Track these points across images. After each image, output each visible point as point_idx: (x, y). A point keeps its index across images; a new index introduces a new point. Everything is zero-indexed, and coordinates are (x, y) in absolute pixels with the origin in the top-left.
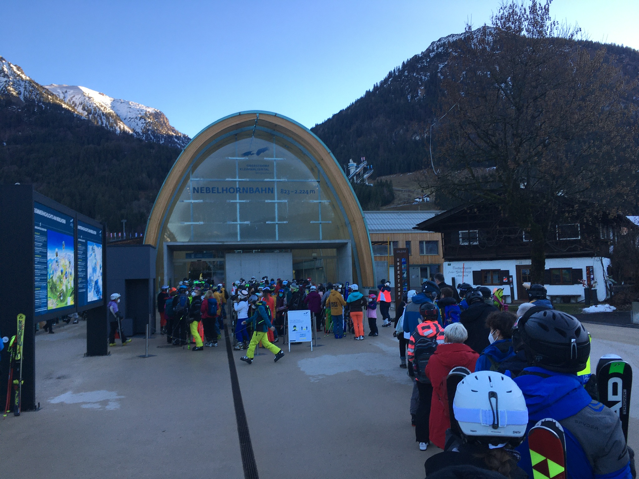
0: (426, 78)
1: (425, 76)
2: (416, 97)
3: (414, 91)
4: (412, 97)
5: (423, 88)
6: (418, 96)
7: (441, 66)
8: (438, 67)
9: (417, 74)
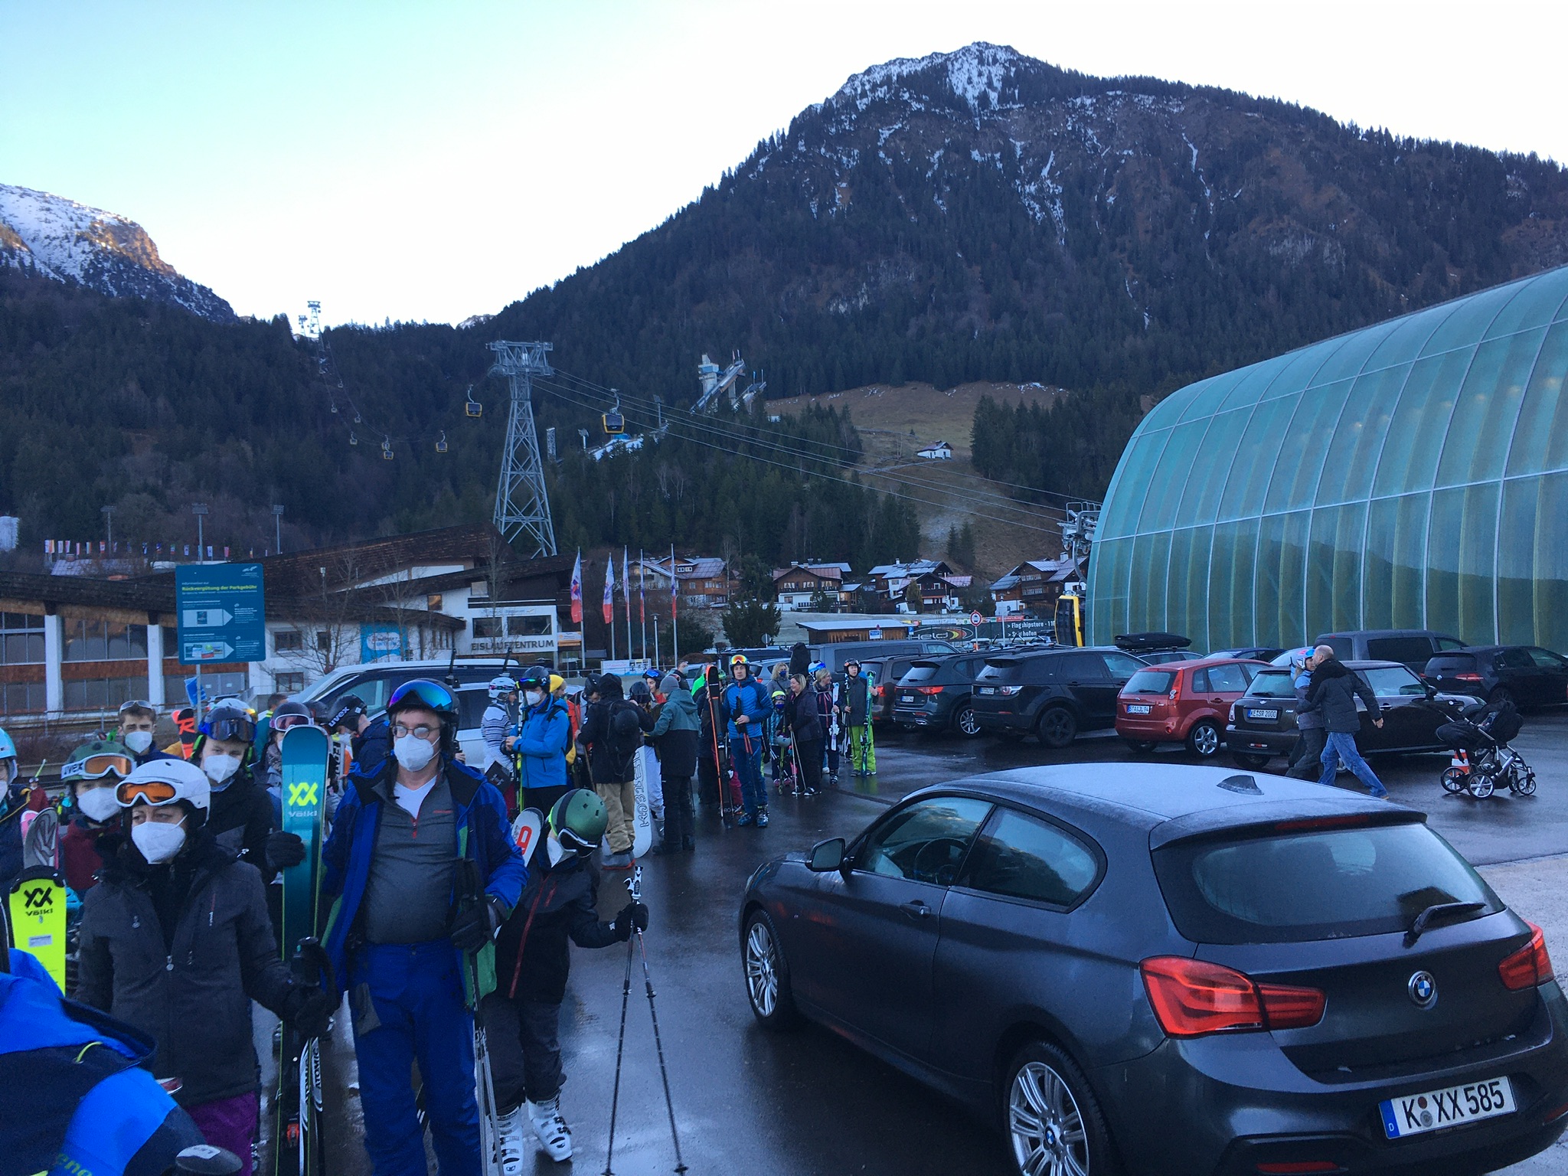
0: (851, 160)
1: (849, 156)
2: (830, 207)
3: (825, 191)
4: (822, 208)
5: (844, 185)
6: (835, 204)
7: (886, 133)
8: (878, 136)
9: (827, 151)
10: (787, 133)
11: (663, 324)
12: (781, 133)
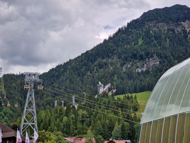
3: (136, 41)
6: (138, 44)
10: (126, 26)
11: (91, 74)
12: (125, 26)
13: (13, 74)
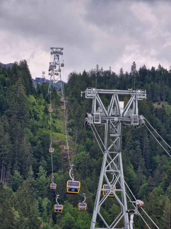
13: (108, 72)
